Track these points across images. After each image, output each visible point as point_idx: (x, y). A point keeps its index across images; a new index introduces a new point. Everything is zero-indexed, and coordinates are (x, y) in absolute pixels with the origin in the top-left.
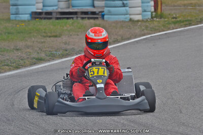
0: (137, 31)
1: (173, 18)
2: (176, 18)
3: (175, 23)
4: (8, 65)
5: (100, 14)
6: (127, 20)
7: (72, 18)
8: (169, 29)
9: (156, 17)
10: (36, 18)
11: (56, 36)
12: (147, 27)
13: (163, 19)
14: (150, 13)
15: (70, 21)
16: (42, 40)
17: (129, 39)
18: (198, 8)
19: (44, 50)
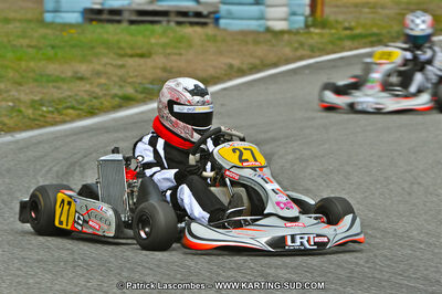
0: (287, 51)
1: (346, 29)
2: (350, 29)
3: (353, 38)
4: (73, 108)
5: (212, 16)
6: (262, 29)
7: (160, 22)
8: (343, 50)
9: (314, 25)
10: (91, 20)
11: (142, 56)
12: (302, 44)
13: (326, 31)
14: (302, 18)
16: (120, 62)
17: (275, 65)
19: (130, 80)
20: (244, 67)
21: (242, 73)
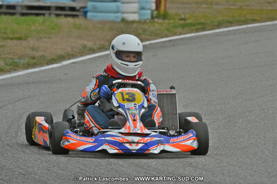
1: (181, 19)
2: (184, 20)
3: (183, 26)
5: (82, 10)
6: (119, 20)
7: (44, 14)
8: (175, 34)
9: (158, 17)
11: (20, 39)
12: (144, 31)
13: (166, 21)
14: (149, 12)
15: (40, 19)
16: (2, 44)
18: (215, 7)
19: (4, 56)
20: (95, 47)
21: (92, 51)
